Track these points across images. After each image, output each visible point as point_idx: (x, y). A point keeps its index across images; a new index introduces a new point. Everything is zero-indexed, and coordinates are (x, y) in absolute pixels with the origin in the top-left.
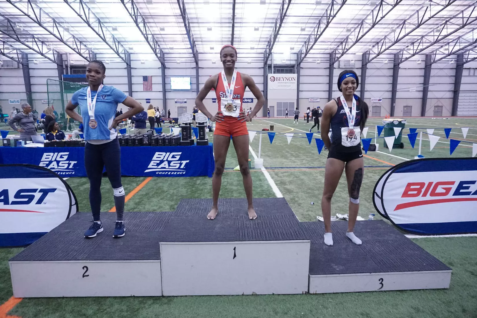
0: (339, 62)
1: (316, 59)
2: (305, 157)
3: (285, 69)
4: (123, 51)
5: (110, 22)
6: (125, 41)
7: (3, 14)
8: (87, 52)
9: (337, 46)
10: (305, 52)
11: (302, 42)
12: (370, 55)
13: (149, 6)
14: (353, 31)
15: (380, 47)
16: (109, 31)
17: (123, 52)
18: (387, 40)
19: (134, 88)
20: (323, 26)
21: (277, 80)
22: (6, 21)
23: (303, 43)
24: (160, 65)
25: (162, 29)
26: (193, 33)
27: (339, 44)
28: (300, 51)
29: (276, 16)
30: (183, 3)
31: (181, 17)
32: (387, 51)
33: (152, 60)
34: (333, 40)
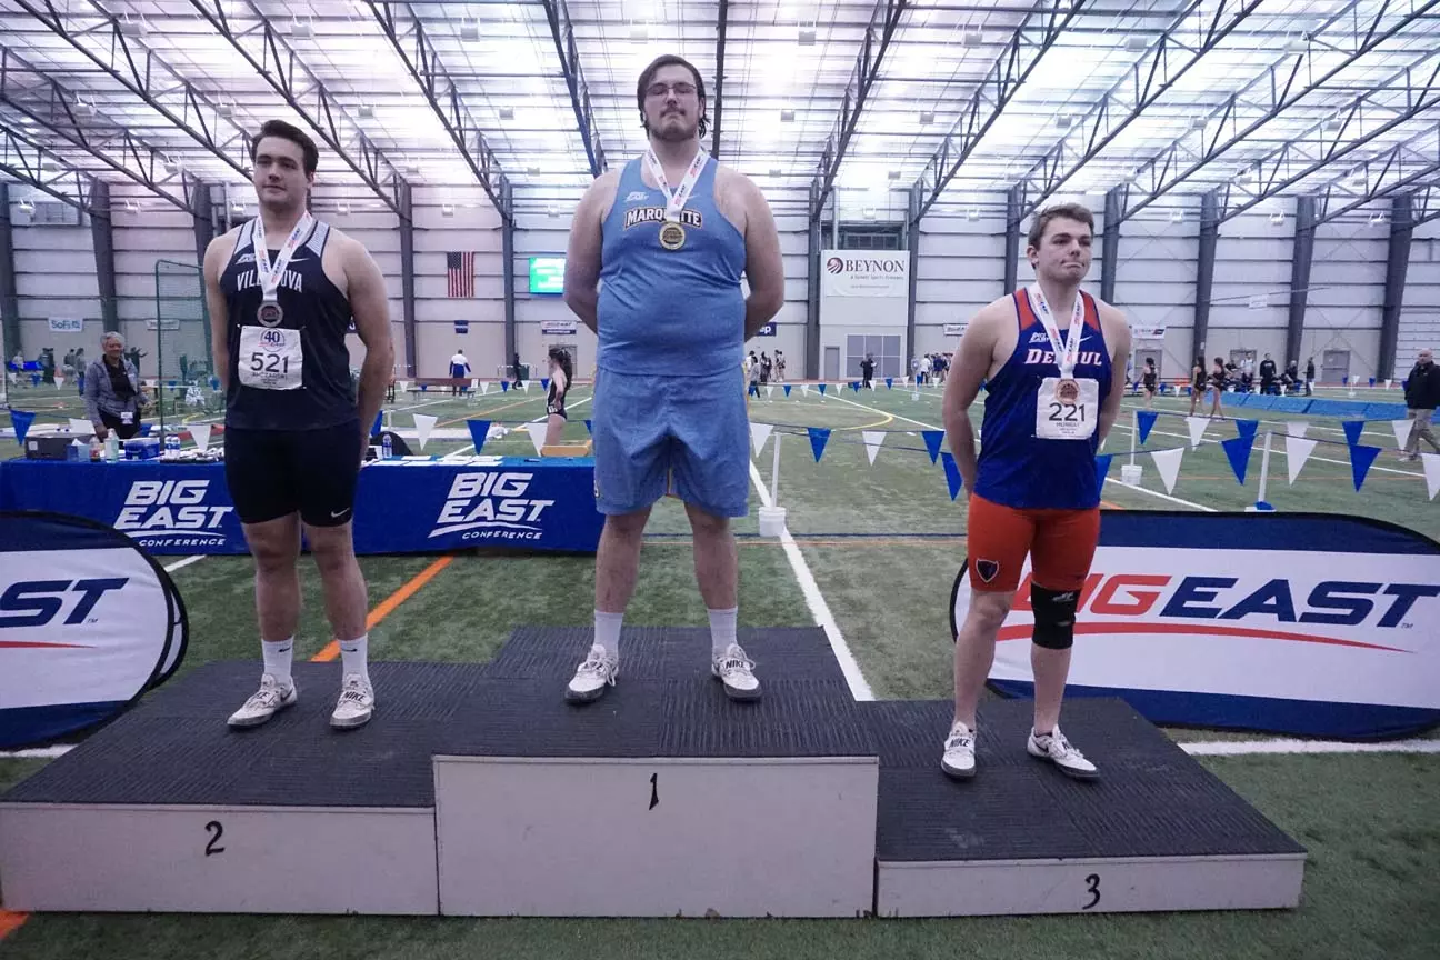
1: (968, 207)
2: (916, 503)
3: (873, 235)
4: (389, 177)
5: (352, 94)
6: (397, 150)
7: (38, 67)
9: (1030, 169)
10: (932, 184)
11: (925, 155)
12: (1130, 197)
13: (469, 46)
14: (1073, 129)
15: (1159, 173)
16: (351, 119)
17: (391, 180)
18: (1180, 154)
19: (422, 287)
20: (986, 110)
21: (850, 268)
22: (49, 87)
23: (928, 160)
24: (498, 221)
25: (506, 115)
26: (599, 126)
27: (1036, 162)
28: (917, 183)
29: (846, 80)
30: (570, 39)
31: (564, 79)
32: (1181, 187)
33: (474, 206)
34: (1017, 152)
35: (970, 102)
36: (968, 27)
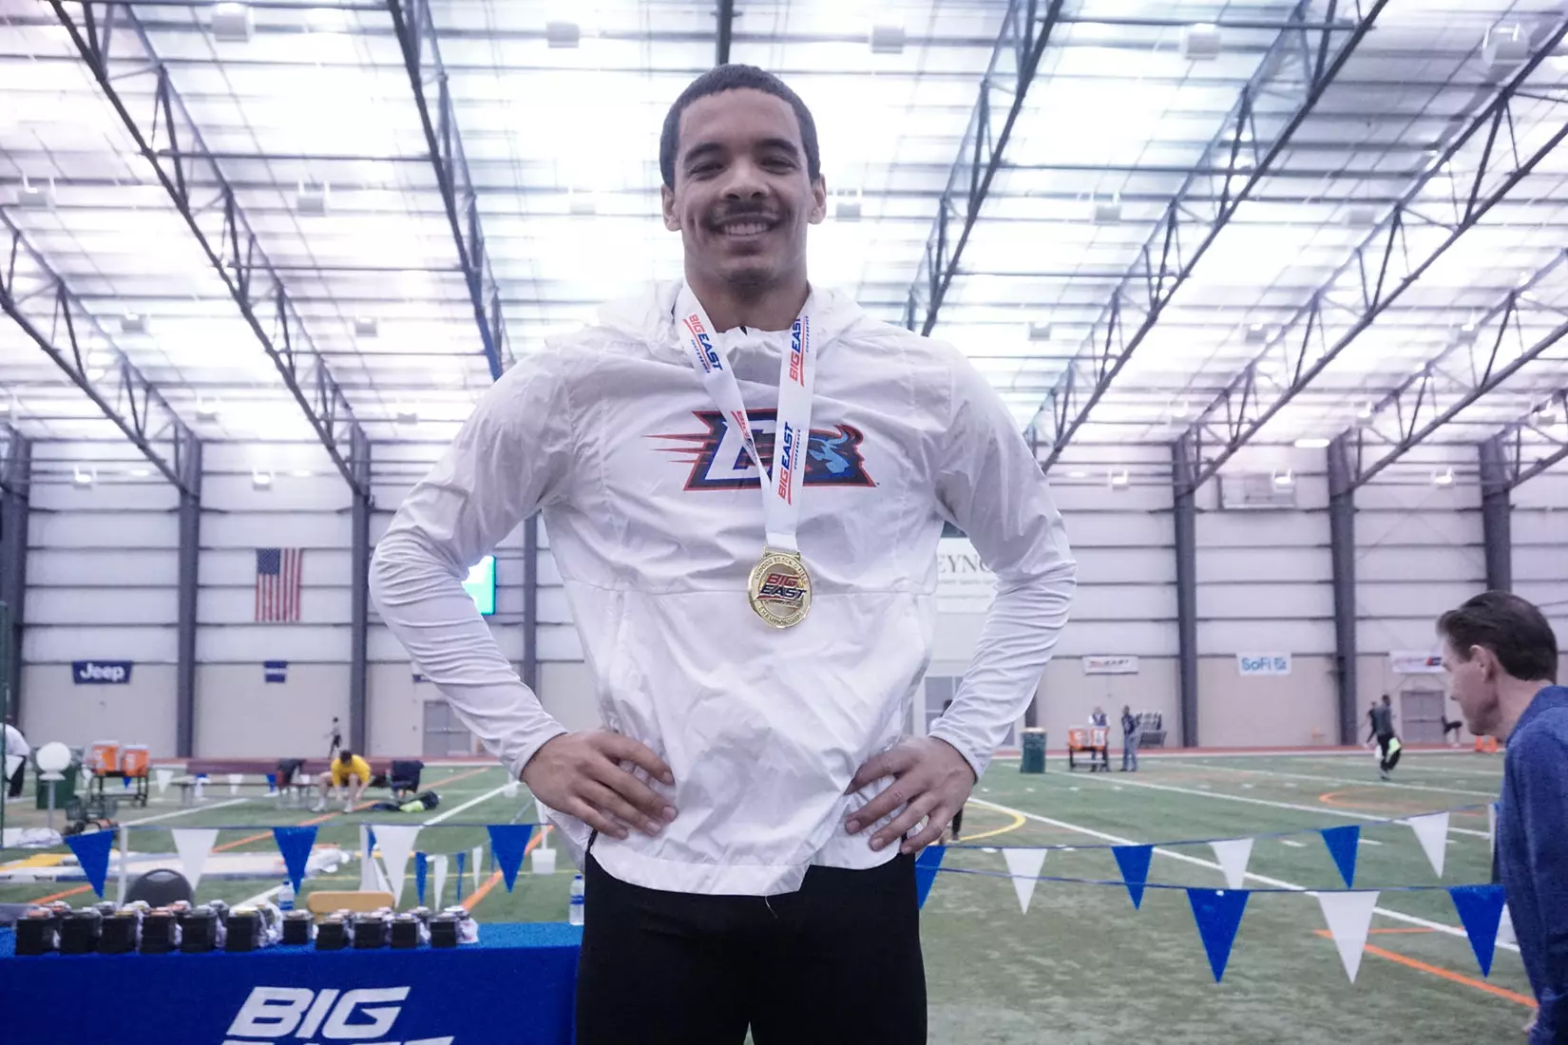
0: (1219, 479)
1: (1110, 469)
2: (1122, 991)
4: (165, 427)
5: (113, 297)
6: (182, 384)
9: (1206, 408)
10: (1054, 439)
11: (1037, 389)
12: (1365, 450)
13: (309, 224)
14: (1274, 343)
15: (1408, 412)
16: (107, 336)
17: (169, 433)
18: (1435, 381)
19: (210, 606)
20: (1132, 319)
23: (1042, 397)
24: (345, 496)
25: (367, 330)
26: (515, 348)
27: (1213, 398)
29: (910, 276)
30: (473, 215)
31: (462, 275)
32: (1444, 432)
33: (306, 474)
34: (1182, 383)
35: (1105, 308)
36: (1098, 197)
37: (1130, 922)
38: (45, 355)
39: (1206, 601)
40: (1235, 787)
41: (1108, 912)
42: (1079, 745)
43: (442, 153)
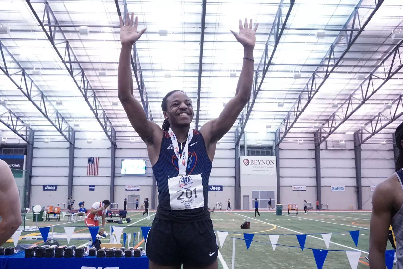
0: (326, 142)
1: (299, 139)
3: (261, 150)
4: (66, 128)
5: (55, 96)
6: (70, 117)
8: (24, 129)
9: (323, 124)
10: (284, 131)
11: (280, 119)
12: (363, 135)
13: (102, 79)
14: (340, 108)
15: (374, 125)
16: (53, 106)
17: (67, 129)
18: (382, 118)
19: (76, 172)
20: (304, 102)
21: (252, 163)
23: (281, 121)
24: (110, 145)
25: (115, 104)
26: (151, 108)
27: (324, 121)
28: (278, 130)
30: (141, 76)
31: (138, 91)
32: (384, 130)
33: (100, 139)
34: (317, 118)
36: (295, 72)
37: (301, 254)
38: (38, 110)
39: (323, 173)
40: (330, 220)
41: (296, 251)
42: (291, 208)
43: (134, 61)
